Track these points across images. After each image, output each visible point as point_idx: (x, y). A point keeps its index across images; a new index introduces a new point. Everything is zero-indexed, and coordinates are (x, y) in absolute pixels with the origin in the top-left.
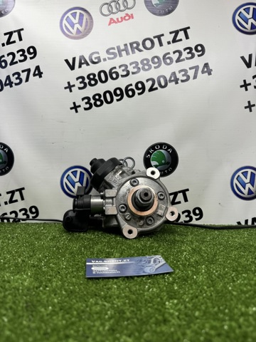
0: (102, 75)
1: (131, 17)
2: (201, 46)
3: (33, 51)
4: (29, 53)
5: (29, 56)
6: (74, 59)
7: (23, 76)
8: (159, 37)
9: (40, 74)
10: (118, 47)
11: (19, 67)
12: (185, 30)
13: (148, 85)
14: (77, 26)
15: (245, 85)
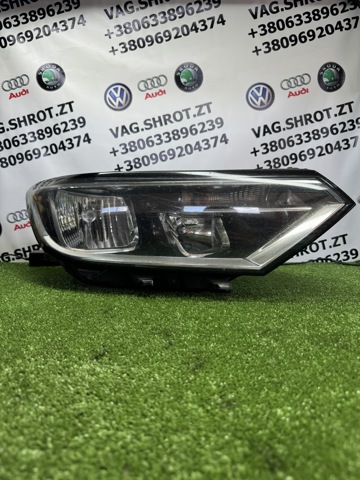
0: (141, 143)
1: (164, 92)
2: (221, 119)
3: (82, 121)
4: (80, 122)
5: (79, 125)
6: (117, 128)
7: (75, 142)
8: (187, 110)
9: (89, 141)
10: (154, 119)
11: (71, 134)
12: (208, 105)
13: (178, 152)
14: (119, 99)
15: (255, 152)
